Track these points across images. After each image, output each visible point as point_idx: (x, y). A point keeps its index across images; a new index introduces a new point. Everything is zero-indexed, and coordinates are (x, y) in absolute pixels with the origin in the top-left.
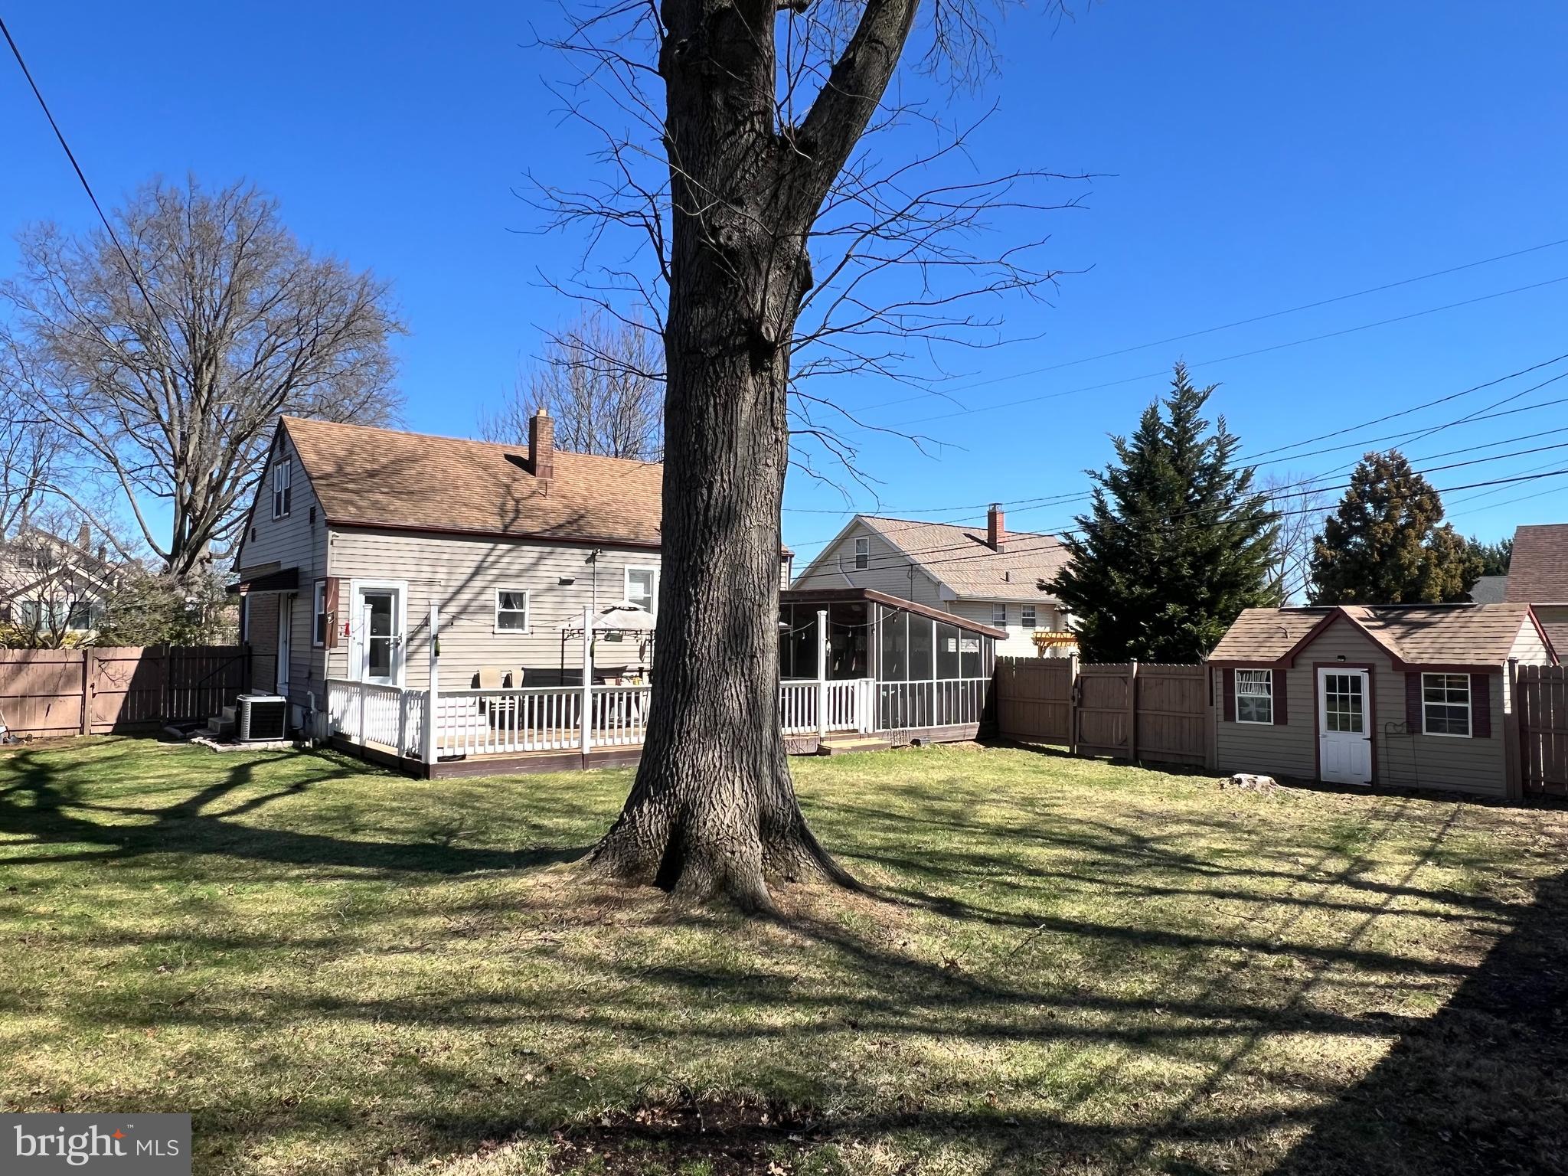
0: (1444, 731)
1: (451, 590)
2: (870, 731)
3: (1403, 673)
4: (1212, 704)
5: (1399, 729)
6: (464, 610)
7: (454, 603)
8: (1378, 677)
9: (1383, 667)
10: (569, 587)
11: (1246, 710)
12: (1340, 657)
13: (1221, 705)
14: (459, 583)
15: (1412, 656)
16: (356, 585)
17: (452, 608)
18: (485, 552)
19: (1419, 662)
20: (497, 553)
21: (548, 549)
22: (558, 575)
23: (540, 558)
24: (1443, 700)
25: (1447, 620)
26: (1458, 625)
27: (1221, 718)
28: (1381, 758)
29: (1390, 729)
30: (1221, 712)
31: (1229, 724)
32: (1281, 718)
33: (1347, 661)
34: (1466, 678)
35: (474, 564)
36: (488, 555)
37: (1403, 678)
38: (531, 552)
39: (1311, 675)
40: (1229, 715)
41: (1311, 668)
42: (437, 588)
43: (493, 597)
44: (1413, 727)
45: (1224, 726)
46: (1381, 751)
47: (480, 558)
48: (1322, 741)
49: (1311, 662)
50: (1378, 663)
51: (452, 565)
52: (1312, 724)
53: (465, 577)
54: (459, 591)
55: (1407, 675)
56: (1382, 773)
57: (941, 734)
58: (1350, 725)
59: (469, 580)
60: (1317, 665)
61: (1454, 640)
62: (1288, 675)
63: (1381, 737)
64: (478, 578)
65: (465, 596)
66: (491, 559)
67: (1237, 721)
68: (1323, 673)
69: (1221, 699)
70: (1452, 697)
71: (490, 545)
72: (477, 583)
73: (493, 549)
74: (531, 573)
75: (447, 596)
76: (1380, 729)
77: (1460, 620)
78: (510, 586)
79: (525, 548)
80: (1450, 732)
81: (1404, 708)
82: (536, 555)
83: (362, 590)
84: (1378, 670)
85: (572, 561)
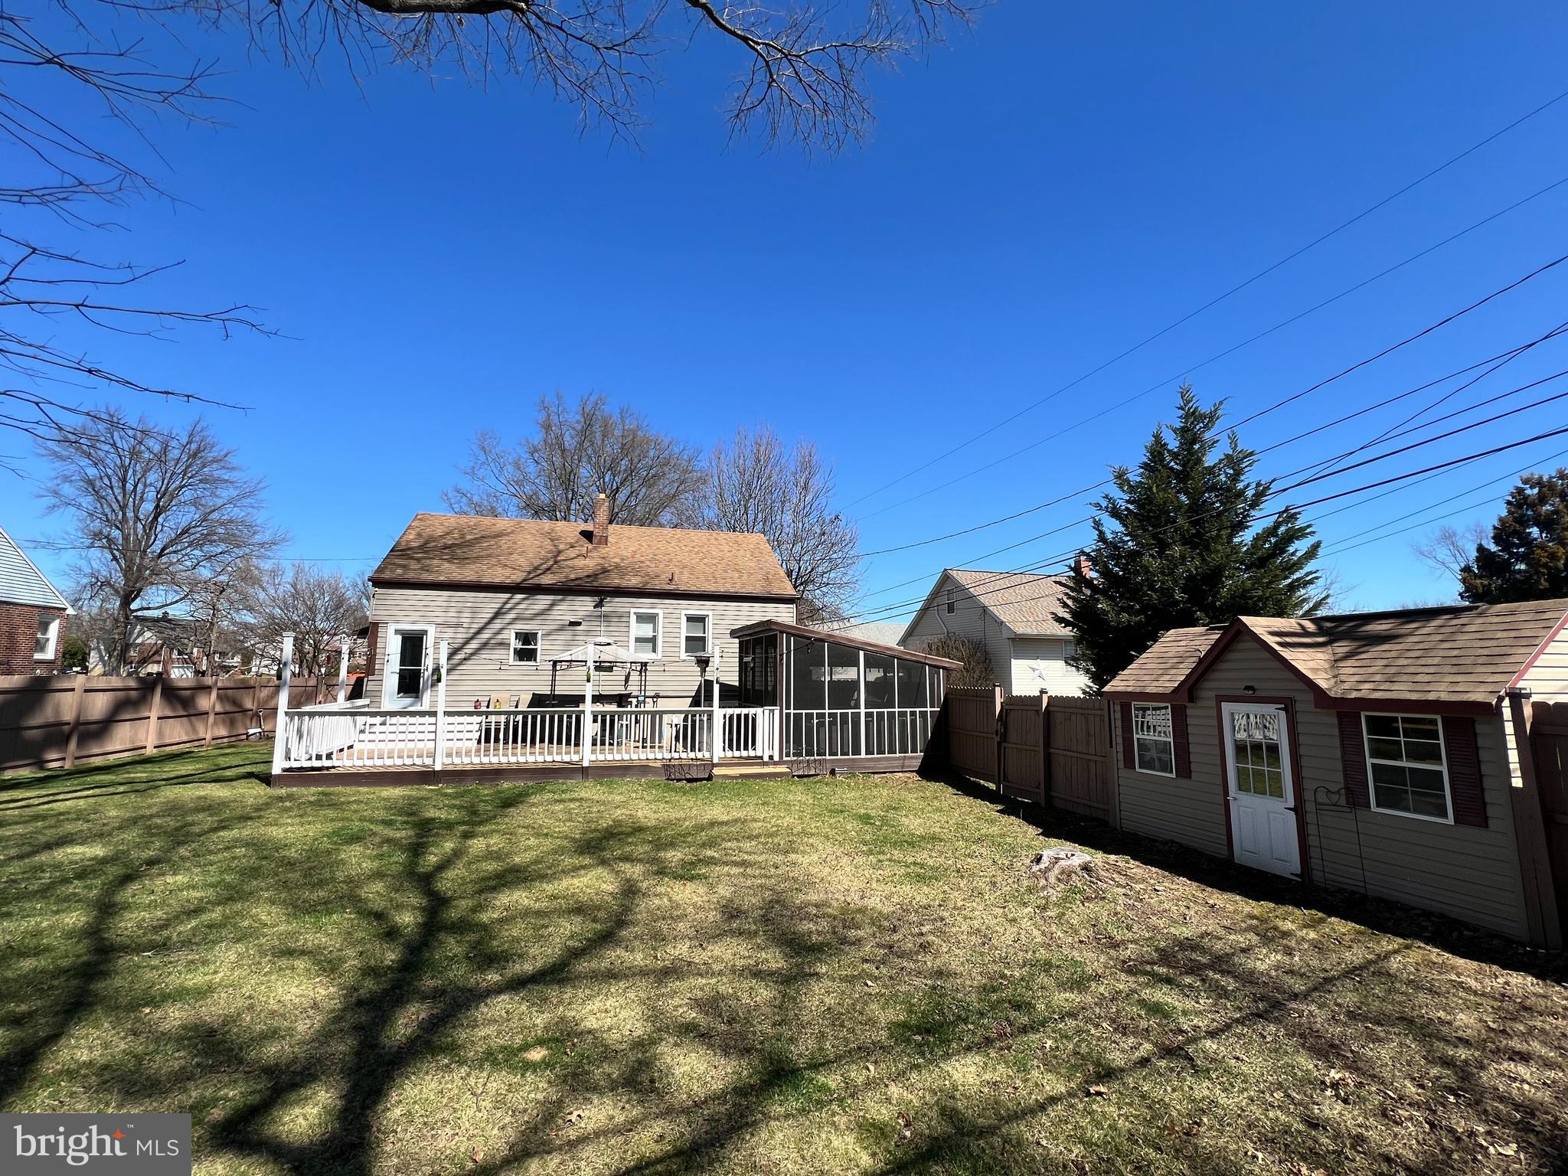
0: (1407, 810)
1: (473, 631)
2: (776, 758)
3: (1334, 712)
4: (1111, 747)
5: (1335, 798)
6: (484, 646)
7: (475, 641)
8: (1300, 718)
9: (1305, 703)
10: (578, 628)
11: (1148, 755)
12: (1247, 688)
13: (1120, 749)
14: (480, 625)
15: (1346, 686)
16: (392, 628)
17: (473, 646)
18: (503, 600)
19: (1354, 695)
20: (512, 601)
21: (559, 597)
22: (568, 618)
23: (552, 605)
24: (1398, 757)
25: (1425, 631)
26: (1440, 637)
27: (1121, 764)
28: (1313, 841)
29: (1322, 798)
30: (1121, 756)
31: (1128, 772)
32: (1185, 770)
33: (1258, 694)
34: (1434, 722)
35: (494, 610)
36: (505, 603)
37: (1335, 721)
38: (543, 601)
39: (1214, 713)
40: (1129, 762)
41: (1213, 703)
42: (461, 630)
43: (510, 636)
44: (1355, 797)
45: (1123, 773)
46: (1312, 829)
47: (499, 605)
48: (1233, 807)
49: (1212, 694)
50: (1298, 696)
51: (474, 611)
52: (1219, 781)
53: (485, 621)
54: (480, 631)
55: (1340, 716)
56: (1315, 863)
57: (872, 764)
58: (1266, 786)
59: (489, 622)
60: (1221, 699)
61: (1423, 661)
62: (1189, 712)
63: (1310, 807)
64: (498, 621)
65: (485, 636)
66: (508, 606)
67: (1138, 770)
68: (1228, 710)
69: (1120, 740)
70: (1415, 754)
71: (508, 596)
72: (497, 625)
73: (510, 598)
74: (543, 617)
75: (469, 636)
76: (1308, 795)
77: (1443, 630)
78: (524, 626)
79: (539, 597)
80: (1415, 811)
81: (1339, 766)
82: (549, 602)
83: (397, 632)
84: (1299, 707)
85: (584, 605)
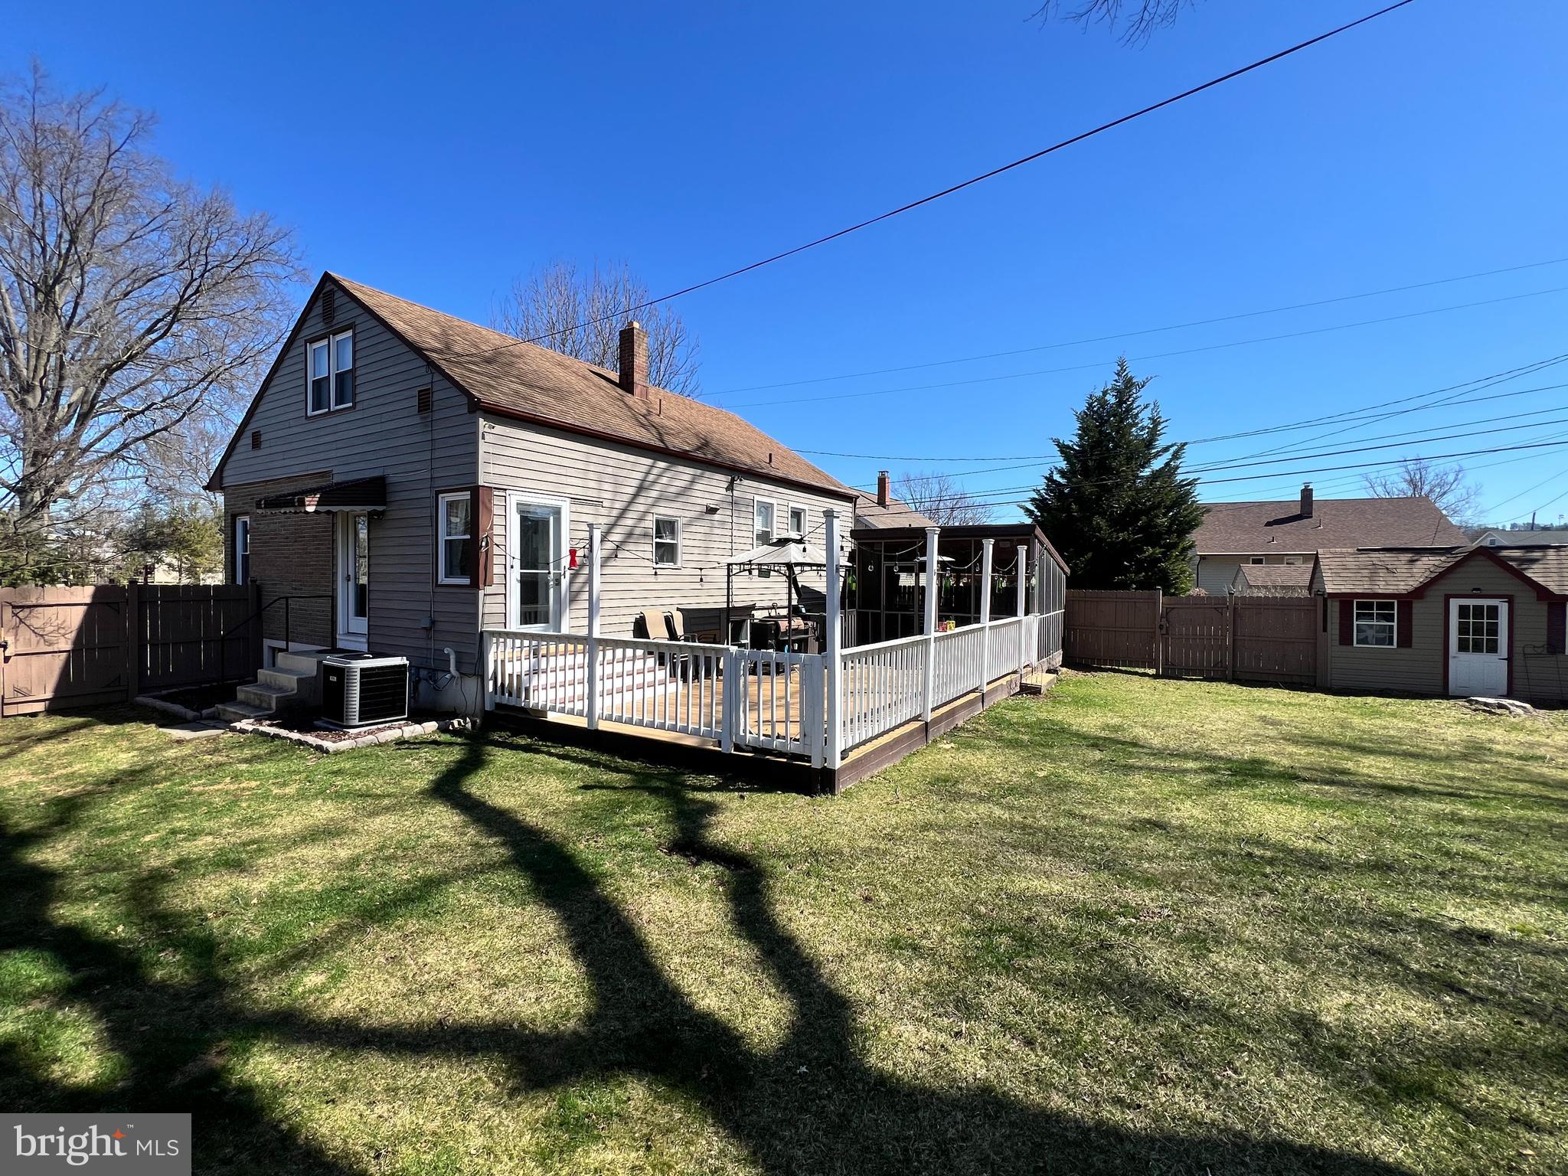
1: (615, 513)
3: (1546, 603)
4: (1325, 631)
5: (1540, 650)
6: (628, 537)
7: (616, 530)
8: (1518, 606)
9: (1525, 597)
10: (713, 517)
11: (1365, 636)
12: (1475, 589)
13: (1336, 632)
14: (622, 505)
15: (1554, 588)
16: (513, 499)
17: (616, 537)
18: (644, 469)
20: (655, 471)
21: (698, 472)
22: (705, 502)
23: (692, 482)
27: (1336, 642)
29: (1530, 650)
30: (1337, 637)
31: (1344, 648)
32: (1405, 640)
33: (1483, 593)
35: (636, 483)
36: (648, 473)
37: (1545, 607)
39: (1442, 605)
40: (1345, 640)
41: (1442, 599)
42: (600, 510)
43: (651, 524)
44: (1554, 648)
45: (1339, 649)
46: (1519, 669)
47: (640, 476)
48: (1451, 661)
49: (1442, 594)
50: (1518, 594)
51: (616, 482)
52: (1441, 646)
53: (627, 498)
54: (622, 515)
55: (1550, 604)
56: (1519, 687)
58: (1483, 647)
59: (631, 503)
60: (1449, 597)
62: (1416, 605)
63: (1519, 657)
64: (639, 500)
65: (627, 522)
66: (650, 478)
67: (1355, 645)
68: (1455, 604)
69: (1337, 627)
71: (649, 462)
72: (638, 506)
73: (652, 466)
74: (683, 499)
75: (611, 520)
76: (1518, 650)
78: (665, 511)
81: (1545, 632)
82: (688, 478)
83: (518, 507)
84: (1518, 600)
85: (718, 486)
